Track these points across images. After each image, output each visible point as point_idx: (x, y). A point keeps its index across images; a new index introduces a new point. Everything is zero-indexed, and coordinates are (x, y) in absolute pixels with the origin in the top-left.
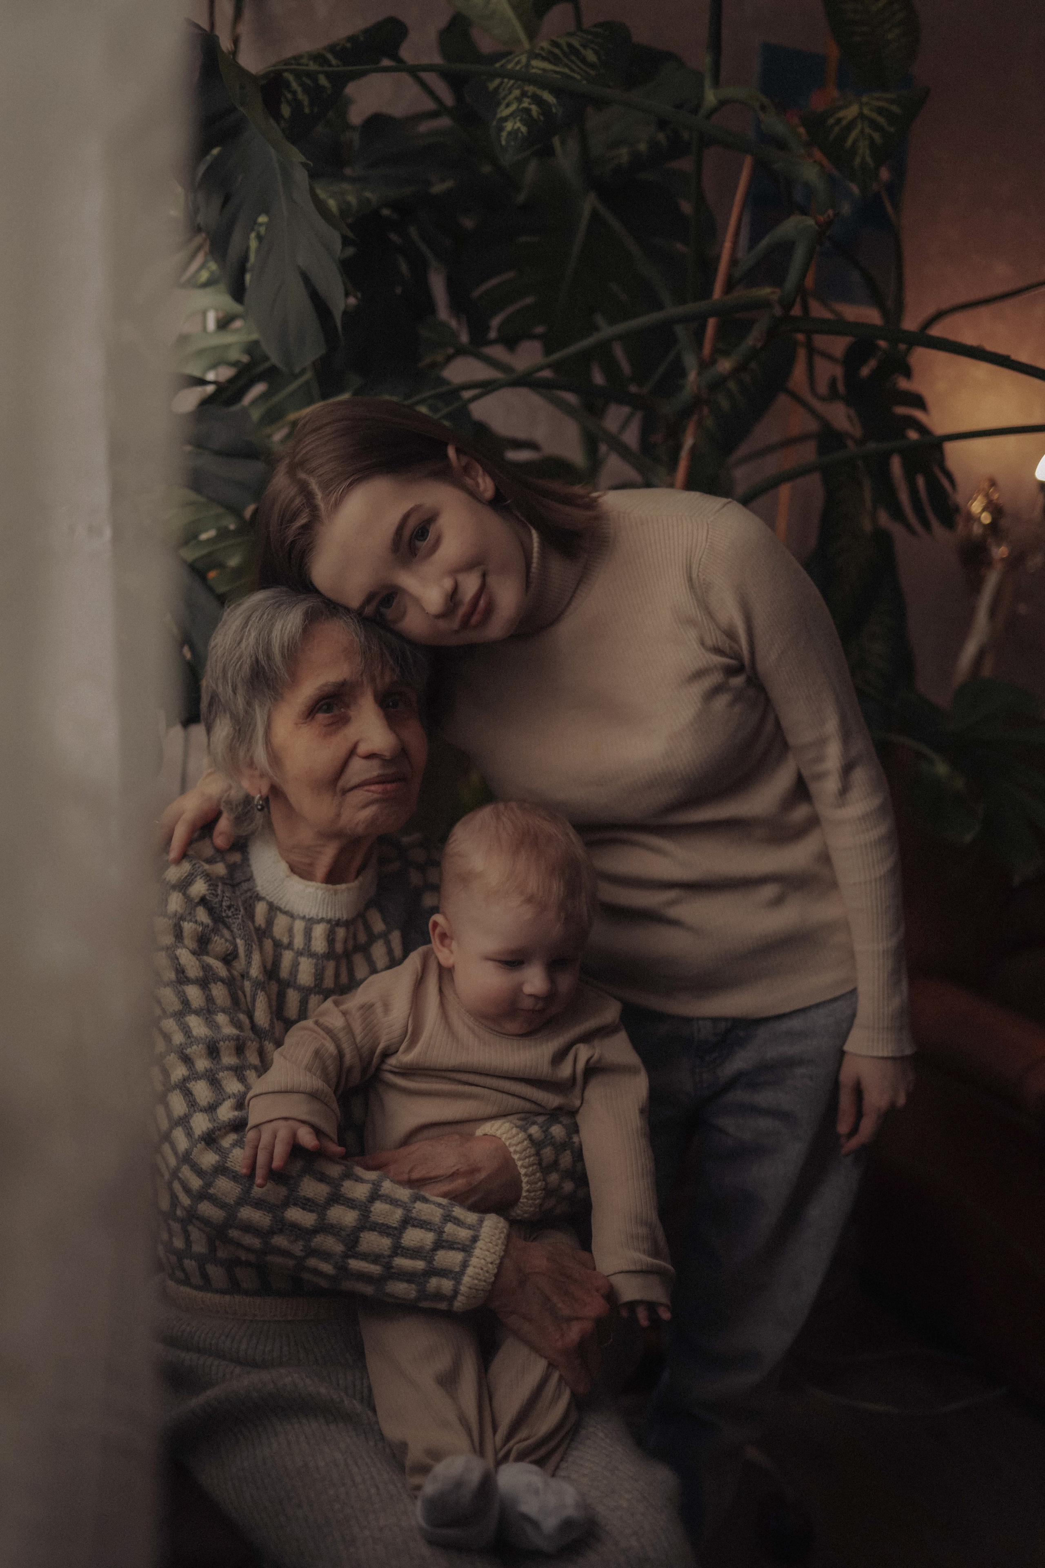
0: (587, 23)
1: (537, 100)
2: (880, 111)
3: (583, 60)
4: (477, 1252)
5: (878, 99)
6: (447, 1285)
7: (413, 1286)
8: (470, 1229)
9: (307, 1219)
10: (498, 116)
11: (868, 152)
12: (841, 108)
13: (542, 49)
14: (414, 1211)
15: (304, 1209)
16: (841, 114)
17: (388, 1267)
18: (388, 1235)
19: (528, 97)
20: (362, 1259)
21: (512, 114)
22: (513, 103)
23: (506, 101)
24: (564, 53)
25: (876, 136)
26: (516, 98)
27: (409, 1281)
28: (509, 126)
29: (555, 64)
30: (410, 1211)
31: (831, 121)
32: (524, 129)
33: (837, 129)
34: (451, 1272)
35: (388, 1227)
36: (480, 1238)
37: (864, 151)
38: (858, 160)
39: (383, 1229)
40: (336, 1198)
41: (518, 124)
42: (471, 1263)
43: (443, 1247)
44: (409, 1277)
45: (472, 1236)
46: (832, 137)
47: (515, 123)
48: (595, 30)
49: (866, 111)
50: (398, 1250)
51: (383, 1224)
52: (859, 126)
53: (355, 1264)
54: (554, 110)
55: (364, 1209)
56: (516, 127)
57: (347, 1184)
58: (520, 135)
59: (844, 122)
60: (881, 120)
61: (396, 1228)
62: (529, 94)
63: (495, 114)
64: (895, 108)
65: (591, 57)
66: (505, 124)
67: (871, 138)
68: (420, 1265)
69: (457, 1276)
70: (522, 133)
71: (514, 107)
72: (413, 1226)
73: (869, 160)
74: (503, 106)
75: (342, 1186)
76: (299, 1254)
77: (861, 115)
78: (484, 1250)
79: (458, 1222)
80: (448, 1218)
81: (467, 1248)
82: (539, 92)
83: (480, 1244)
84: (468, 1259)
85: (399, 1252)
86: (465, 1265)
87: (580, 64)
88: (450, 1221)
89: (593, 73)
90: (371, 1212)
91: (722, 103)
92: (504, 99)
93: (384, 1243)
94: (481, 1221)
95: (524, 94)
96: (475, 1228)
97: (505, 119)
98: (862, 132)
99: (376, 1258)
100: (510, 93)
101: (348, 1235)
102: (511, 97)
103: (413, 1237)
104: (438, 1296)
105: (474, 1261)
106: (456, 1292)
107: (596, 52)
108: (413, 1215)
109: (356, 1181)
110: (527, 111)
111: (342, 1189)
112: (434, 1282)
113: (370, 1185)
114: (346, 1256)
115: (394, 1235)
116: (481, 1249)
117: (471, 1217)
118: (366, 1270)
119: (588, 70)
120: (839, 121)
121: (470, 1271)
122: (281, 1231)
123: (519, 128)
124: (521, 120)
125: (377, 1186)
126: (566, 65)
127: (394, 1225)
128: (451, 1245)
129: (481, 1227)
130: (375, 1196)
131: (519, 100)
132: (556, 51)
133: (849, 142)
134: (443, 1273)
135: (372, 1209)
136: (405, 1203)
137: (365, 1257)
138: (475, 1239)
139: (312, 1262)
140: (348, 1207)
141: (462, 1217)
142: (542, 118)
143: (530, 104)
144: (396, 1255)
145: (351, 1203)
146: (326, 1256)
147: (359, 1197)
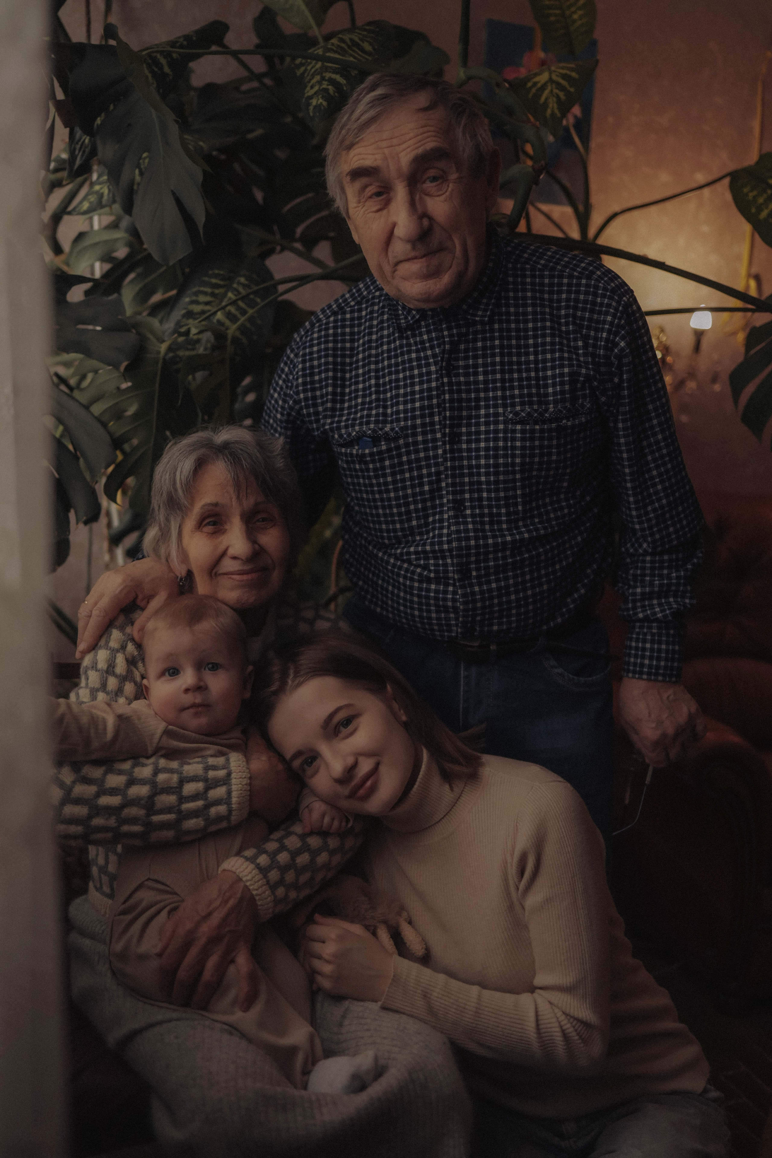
0: (359, 23)
1: (332, 82)
2: (564, 77)
3: (363, 50)
4: (233, 781)
5: (562, 68)
6: (222, 809)
7: (200, 819)
8: (224, 769)
9: (115, 801)
10: (306, 95)
11: (556, 106)
12: (536, 75)
13: (333, 44)
14: (184, 772)
15: (111, 796)
16: (537, 79)
17: (180, 812)
18: (173, 793)
19: (326, 80)
20: (160, 814)
21: (315, 93)
22: (315, 85)
23: (310, 84)
24: (349, 47)
25: (562, 95)
26: (318, 82)
27: (197, 817)
28: (314, 102)
29: (343, 55)
30: (181, 773)
31: (529, 84)
32: (325, 103)
33: (534, 90)
34: (222, 800)
35: (171, 788)
36: (232, 771)
37: (553, 106)
38: (549, 112)
39: (167, 790)
40: (132, 782)
41: (321, 101)
42: (233, 790)
43: (211, 788)
44: (195, 814)
45: (227, 773)
46: (530, 96)
47: (318, 99)
48: (367, 28)
49: (554, 77)
50: (182, 799)
51: (167, 788)
52: (549, 88)
53: (156, 818)
54: (345, 88)
55: (152, 782)
56: (319, 103)
57: (137, 770)
58: (322, 108)
59: (539, 85)
60: (564, 83)
61: (176, 788)
62: (327, 78)
63: (304, 94)
64: (574, 74)
65: (367, 47)
66: (311, 101)
67: (558, 97)
68: (200, 803)
69: (227, 800)
70: (324, 106)
71: (316, 88)
72: (188, 782)
73: (557, 112)
74: (308, 88)
75: (134, 772)
76: (115, 825)
77: (551, 80)
78: (238, 779)
79: (215, 768)
80: (207, 768)
81: (226, 781)
82: (334, 76)
83: (233, 775)
84: (230, 788)
85: (183, 801)
86: (229, 793)
87: (360, 52)
88: (209, 769)
89: (370, 58)
90: (157, 782)
91: (469, 78)
92: (309, 82)
93: (171, 799)
94: (228, 760)
95: (323, 78)
96: (226, 766)
97: (311, 97)
98: (552, 91)
99: (169, 810)
100: (313, 78)
101: (147, 802)
102: (314, 81)
103: (189, 788)
104: (220, 818)
105: (234, 787)
106: (230, 811)
107: (371, 44)
108: (185, 775)
109: (143, 766)
110: (326, 90)
111: (134, 774)
112: (213, 811)
113: (152, 766)
114: (148, 815)
115: (177, 792)
116: (235, 778)
117: (221, 760)
118: (165, 819)
119: (367, 57)
120: (535, 84)
121: (234, 794)
122: (97, 814)
123: (321, 103)
124: (323, 97)
125: (156, 765)
126: (351, 55)
127: (175, 786)
128: (216, 783)
129: (229, 764)
130: (157, 772)
131: (320, 83)
132: (343, 45)
133: (543, 99)
134: (218, 802)
135: (157, 780)
136: (177, 769)
137: (161, 812)
138: (229, 774)
139: (126, 828)
140: (142, 784)
141: (215, 763)
142: (336, 94)
143: (328, 85)
144: (183, 803)
145: (142, 782)
146: (133, 821)
147: (146, 776)
